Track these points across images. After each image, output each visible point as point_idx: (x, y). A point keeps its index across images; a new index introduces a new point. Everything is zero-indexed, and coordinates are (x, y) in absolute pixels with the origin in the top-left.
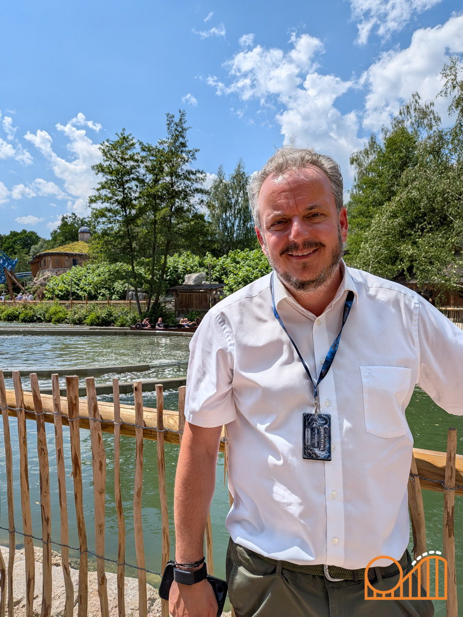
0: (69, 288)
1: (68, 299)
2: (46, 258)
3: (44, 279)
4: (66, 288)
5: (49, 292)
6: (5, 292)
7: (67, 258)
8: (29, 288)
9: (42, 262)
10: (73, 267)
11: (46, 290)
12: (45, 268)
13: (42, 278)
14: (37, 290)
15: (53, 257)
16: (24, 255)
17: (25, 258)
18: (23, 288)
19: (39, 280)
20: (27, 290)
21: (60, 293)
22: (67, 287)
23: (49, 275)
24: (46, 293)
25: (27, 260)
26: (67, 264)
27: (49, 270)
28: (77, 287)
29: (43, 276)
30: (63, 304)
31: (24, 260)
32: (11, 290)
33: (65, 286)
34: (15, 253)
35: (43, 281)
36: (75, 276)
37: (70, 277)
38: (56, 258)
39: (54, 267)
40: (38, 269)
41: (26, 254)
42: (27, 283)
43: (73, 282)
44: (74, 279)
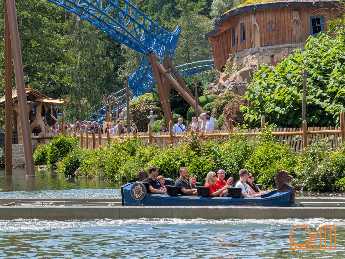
0: (301, 95)
1: (298, 126)
2: (246, 21)
3: (242, 74)
4: (293, 96)
5: (252, 107)
6: (155, 112)
7: (296, 16)
8: (208, 101)
9: (238, 33)
10: (311, 38)
11: (245, 102)
12: (244, 48)
13: (238, 73)
14: (225, 104)
15: (262, 17)
16: (197, 17)
17: (200, 25)
18: (194, 101)
19: (231, 79)
20: (202, 104)
21: (277, 109)
22: (295, 92)
23: (255, 62)
24: (245, 112)
25: (203, 28)
26: (296, 31)
27: (254, 49)
28: (320, 92)
29: (241, 67)
30: (285, 137)
31: (197, 29)
32: (167, 108)
33: (290, 89)
34: (177, 15)
35: (239, 80)
36: (316, 63)
37: (303, 66)
38: (271, 17)
39: (266, 42)
40: (229, 51)
41: (201, 13)
42: (205, 87)
43: (309, 80)
44: (311, 71)
